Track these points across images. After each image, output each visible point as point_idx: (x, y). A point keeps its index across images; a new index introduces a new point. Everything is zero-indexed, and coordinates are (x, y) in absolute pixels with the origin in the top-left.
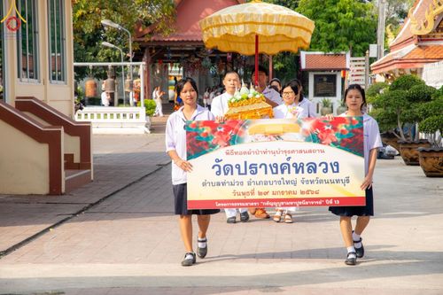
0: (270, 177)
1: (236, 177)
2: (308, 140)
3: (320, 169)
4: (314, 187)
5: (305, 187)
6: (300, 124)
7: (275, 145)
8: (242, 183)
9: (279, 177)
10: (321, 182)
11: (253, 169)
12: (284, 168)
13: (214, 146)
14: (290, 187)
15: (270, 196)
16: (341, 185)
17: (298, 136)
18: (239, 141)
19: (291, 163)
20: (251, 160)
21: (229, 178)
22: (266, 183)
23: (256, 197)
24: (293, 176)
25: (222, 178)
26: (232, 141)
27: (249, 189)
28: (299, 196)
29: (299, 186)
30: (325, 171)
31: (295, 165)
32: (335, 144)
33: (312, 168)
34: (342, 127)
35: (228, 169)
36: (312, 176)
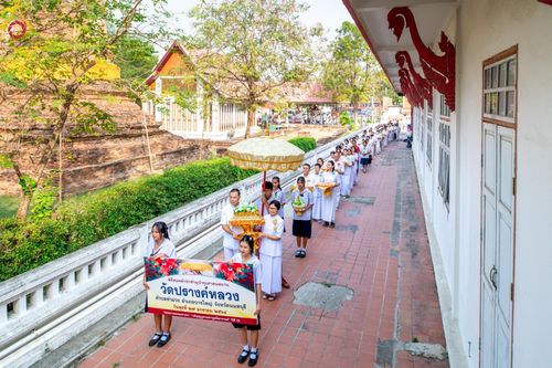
0: (195, 299)
1: (174, 296)
2: (218, 276)
3: (226, 297)
4: (223, 309)
5: (218, 308)
6: (212, 265)
7: (197, 278)
8: (178, 300)
9: (201, 299)
10: (228, 306)
11: (185, 292)
12: (204, 294)
13: (161, 274)
14: (208, 307)
15: (196, 311)
16: (240, 309)
17: (211, 273)
18: (176, 273)
19: (208, 290)
20: (184, 286)
21: (171, 296)
22: (193, 302)
23: (187, 310)
24: (209, 300)
25: (167, 295)
26: (171, 272)
27: (183, 305)
28: (214, 313)
29: (214, 307)
30: (230, 298)
31: (210, 292)
32: (235, 281)
33: (222, 296)
34: (239, 270)
35: (170, 290)
36: (222, 301)
